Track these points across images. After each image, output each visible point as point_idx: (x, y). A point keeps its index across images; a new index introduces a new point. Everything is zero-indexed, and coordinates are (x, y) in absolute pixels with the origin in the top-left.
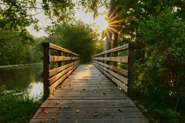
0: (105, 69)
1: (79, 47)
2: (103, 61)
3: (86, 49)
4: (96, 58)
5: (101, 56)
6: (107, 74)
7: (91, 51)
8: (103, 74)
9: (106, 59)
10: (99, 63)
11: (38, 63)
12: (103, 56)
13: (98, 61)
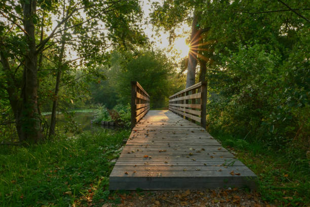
0: (184, 110)
1: (146, 84)
2: (182, 102)
3: (158, 87)
4: (173, 100)
5: (179, 95)
6: (185, 115)
7: (165, 91)
8: (182, 116)
9: (186, 97)
10: (177, 105)
11: (82, 110)
12: (183, 95)
13: (176, 102)
